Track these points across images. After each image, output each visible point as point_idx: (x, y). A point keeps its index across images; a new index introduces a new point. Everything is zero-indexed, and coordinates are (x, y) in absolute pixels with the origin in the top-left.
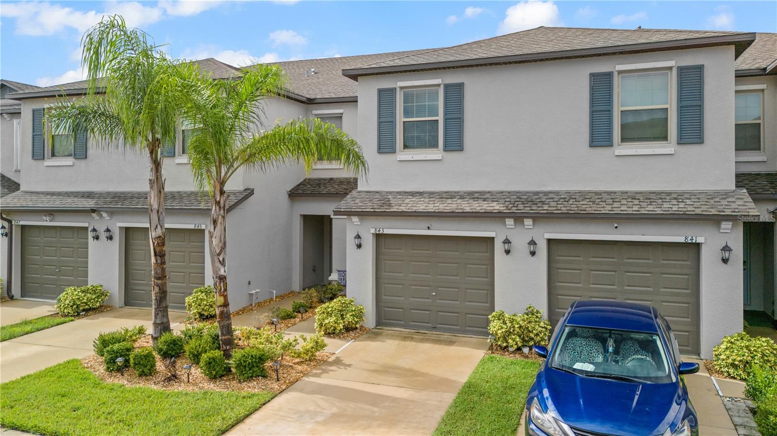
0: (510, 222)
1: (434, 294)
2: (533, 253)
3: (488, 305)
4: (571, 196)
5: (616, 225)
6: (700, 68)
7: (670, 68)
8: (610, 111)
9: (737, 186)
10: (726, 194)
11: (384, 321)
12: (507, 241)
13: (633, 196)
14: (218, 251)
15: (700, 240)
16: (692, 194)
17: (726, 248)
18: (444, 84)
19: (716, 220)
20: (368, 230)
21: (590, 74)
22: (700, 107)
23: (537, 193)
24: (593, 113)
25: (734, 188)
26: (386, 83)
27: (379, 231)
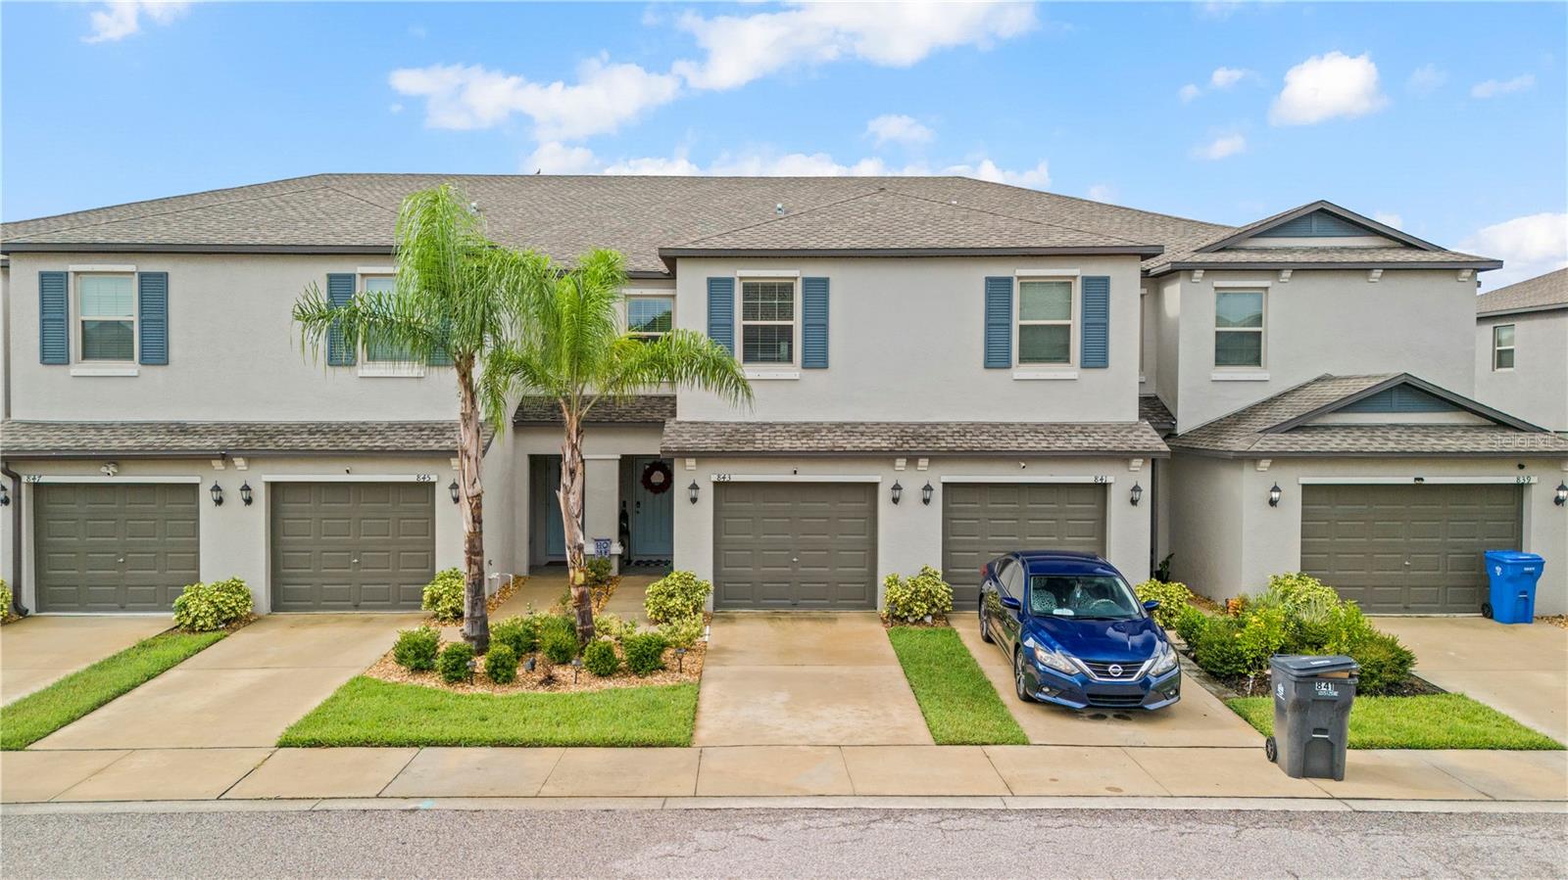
0: (901, 463)
1: (795, 560)
2: (926, 501)
3: (866, 570)
4: (964, 430)
5: (1023, 465)
6: (1106, 280)
7: (1075, 277)
8: (1009, 325)
9: (1140, 417)
10: (1131, 428)
11: (725, 602)
12: (897, 487)
13: (1036, 429)
14: (576, 513)
15: (1109, 480)
16: (1097, 427)
17: (1136, 489)
18: (803, 278)
19: (1123, 457)
20: (708, 476)
21: (986, 278)
22: (1106, 325)
23: (922, 425)
24: (989, 326)
25: (1137, 420)
26: (721, 271)
27: (724, 478)
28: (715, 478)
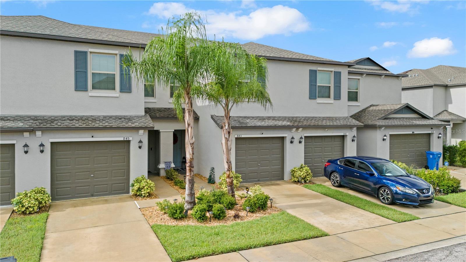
0: (294, 130)
1: (259, 164)
2: (300, 142)
3: (280, 166)
5: (327, 130)
6: (340, 73)
7: (332, 71)
8: (316, 85)
12: (293, 138)
13: (324, 118)
15: (347, 134)
17: (353, 137)
19: (351, 127)
20: (234, 135)
21: (309, 70)
22: (340, 87)
27: (239, 136)
28: (236, 136)
